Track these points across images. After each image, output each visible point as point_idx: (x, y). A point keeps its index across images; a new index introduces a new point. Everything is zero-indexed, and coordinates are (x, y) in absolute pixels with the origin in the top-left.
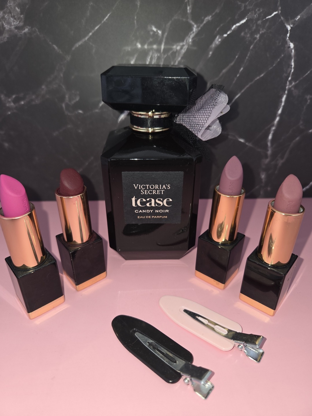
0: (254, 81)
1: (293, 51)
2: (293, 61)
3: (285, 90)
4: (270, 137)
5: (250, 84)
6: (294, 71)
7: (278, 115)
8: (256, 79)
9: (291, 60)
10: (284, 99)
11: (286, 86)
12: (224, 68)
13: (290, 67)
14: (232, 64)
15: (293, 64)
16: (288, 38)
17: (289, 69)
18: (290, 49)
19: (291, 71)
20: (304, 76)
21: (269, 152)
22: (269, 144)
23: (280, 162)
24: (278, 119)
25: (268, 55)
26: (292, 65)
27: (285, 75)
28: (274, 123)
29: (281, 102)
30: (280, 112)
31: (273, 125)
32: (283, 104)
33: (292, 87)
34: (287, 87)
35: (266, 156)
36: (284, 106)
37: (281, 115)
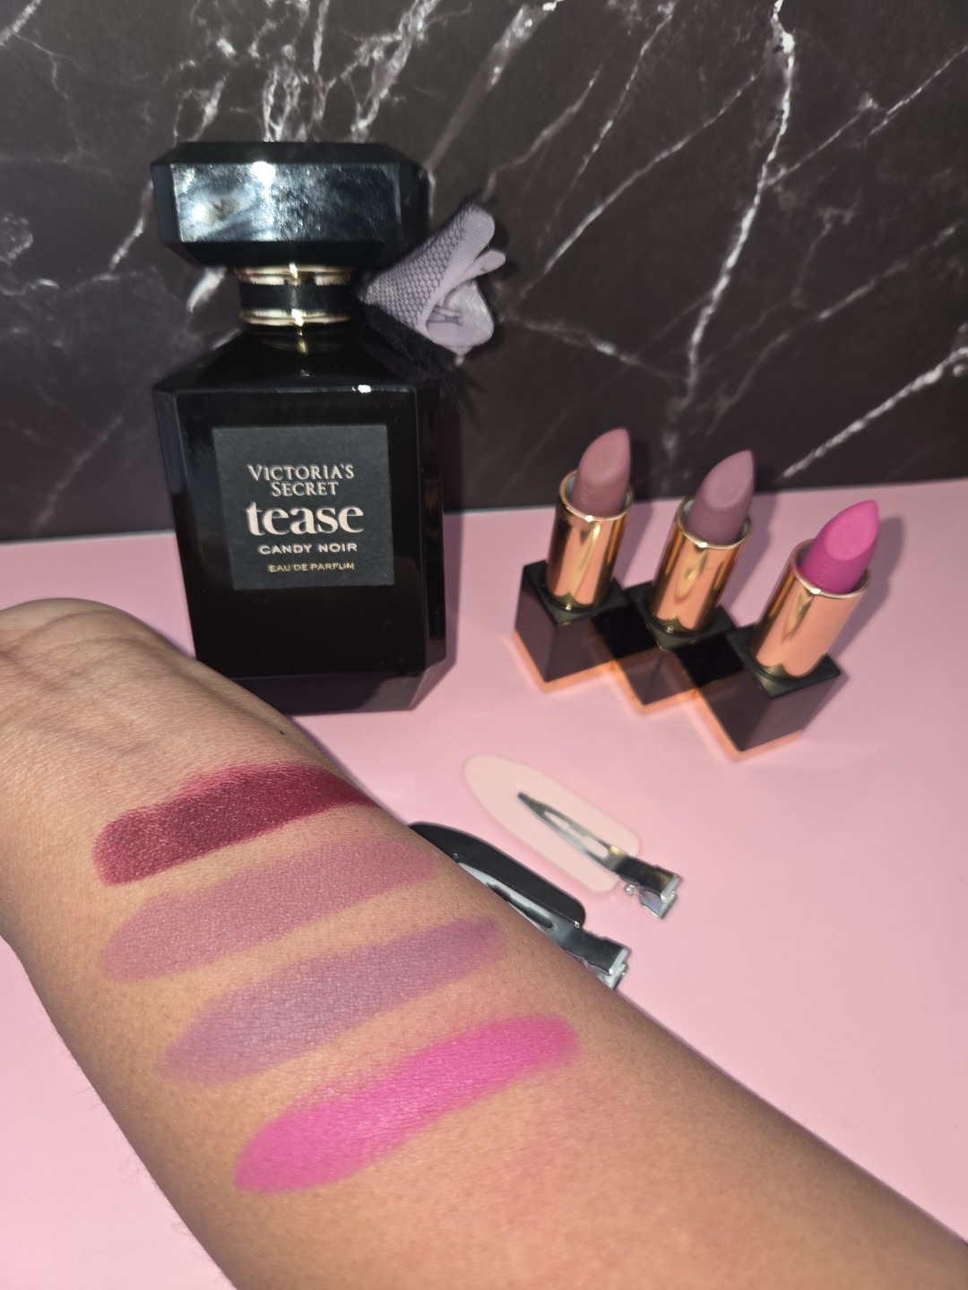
0: (650, 165)
1: (791, 61)
2: (787, 96)
3: (754, 192)
4: (697, 336)
5: (636, 175)
6: (787, 130)
7: (724, 270)
8: (658, 159)
9: (783, 93)
10: (746, 223)
11: (756, 181)
12: (545, 124)
13: (777, 117)
14: (575, 109)
15: (786, 106)
16: (775, 17)
17: (774, 125)
18: (779, 54)
19: (778, 130)
20: (821, 148)
21: (693, 379)
22: (692, 356)
23: (724, 404)
24: (723, 283)
25: (702, 78)
26: (782, 112)
27: (757, 143)
28: (712, 297)
29: (739, 230)
30: (731, 261)
31: (708, 302)
32: (743, 238)
33: (776, 183)
34: (760, 185)
35: (682, 390)
36: (746, 245)
37: (735, 272)
